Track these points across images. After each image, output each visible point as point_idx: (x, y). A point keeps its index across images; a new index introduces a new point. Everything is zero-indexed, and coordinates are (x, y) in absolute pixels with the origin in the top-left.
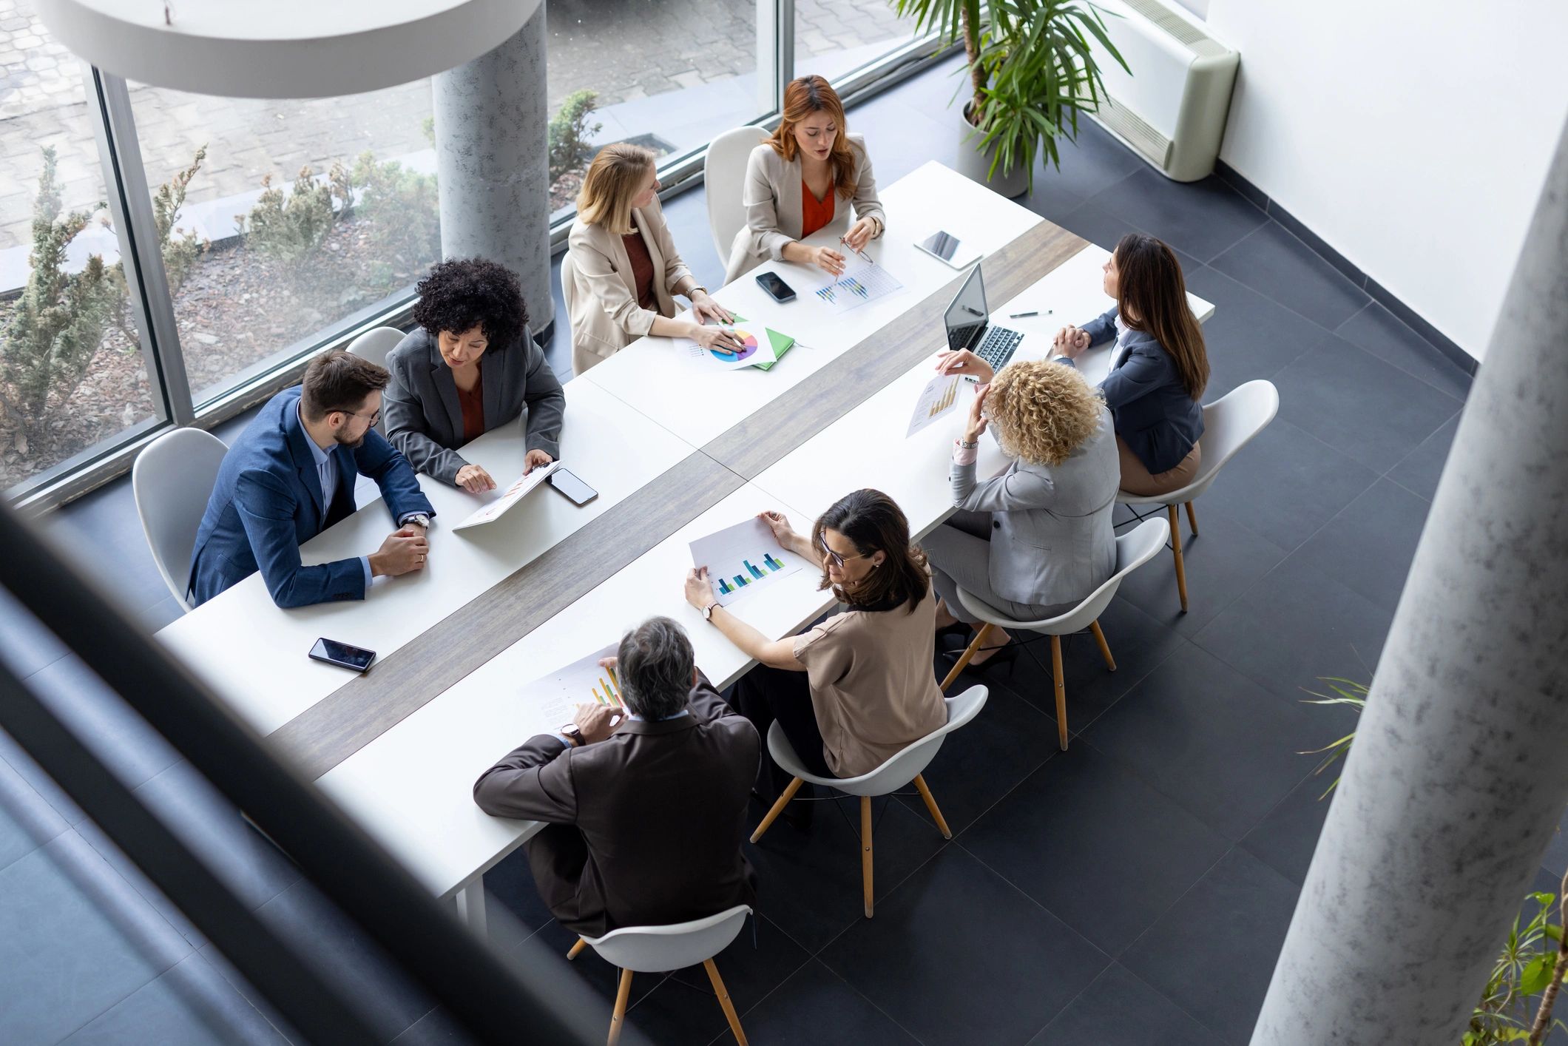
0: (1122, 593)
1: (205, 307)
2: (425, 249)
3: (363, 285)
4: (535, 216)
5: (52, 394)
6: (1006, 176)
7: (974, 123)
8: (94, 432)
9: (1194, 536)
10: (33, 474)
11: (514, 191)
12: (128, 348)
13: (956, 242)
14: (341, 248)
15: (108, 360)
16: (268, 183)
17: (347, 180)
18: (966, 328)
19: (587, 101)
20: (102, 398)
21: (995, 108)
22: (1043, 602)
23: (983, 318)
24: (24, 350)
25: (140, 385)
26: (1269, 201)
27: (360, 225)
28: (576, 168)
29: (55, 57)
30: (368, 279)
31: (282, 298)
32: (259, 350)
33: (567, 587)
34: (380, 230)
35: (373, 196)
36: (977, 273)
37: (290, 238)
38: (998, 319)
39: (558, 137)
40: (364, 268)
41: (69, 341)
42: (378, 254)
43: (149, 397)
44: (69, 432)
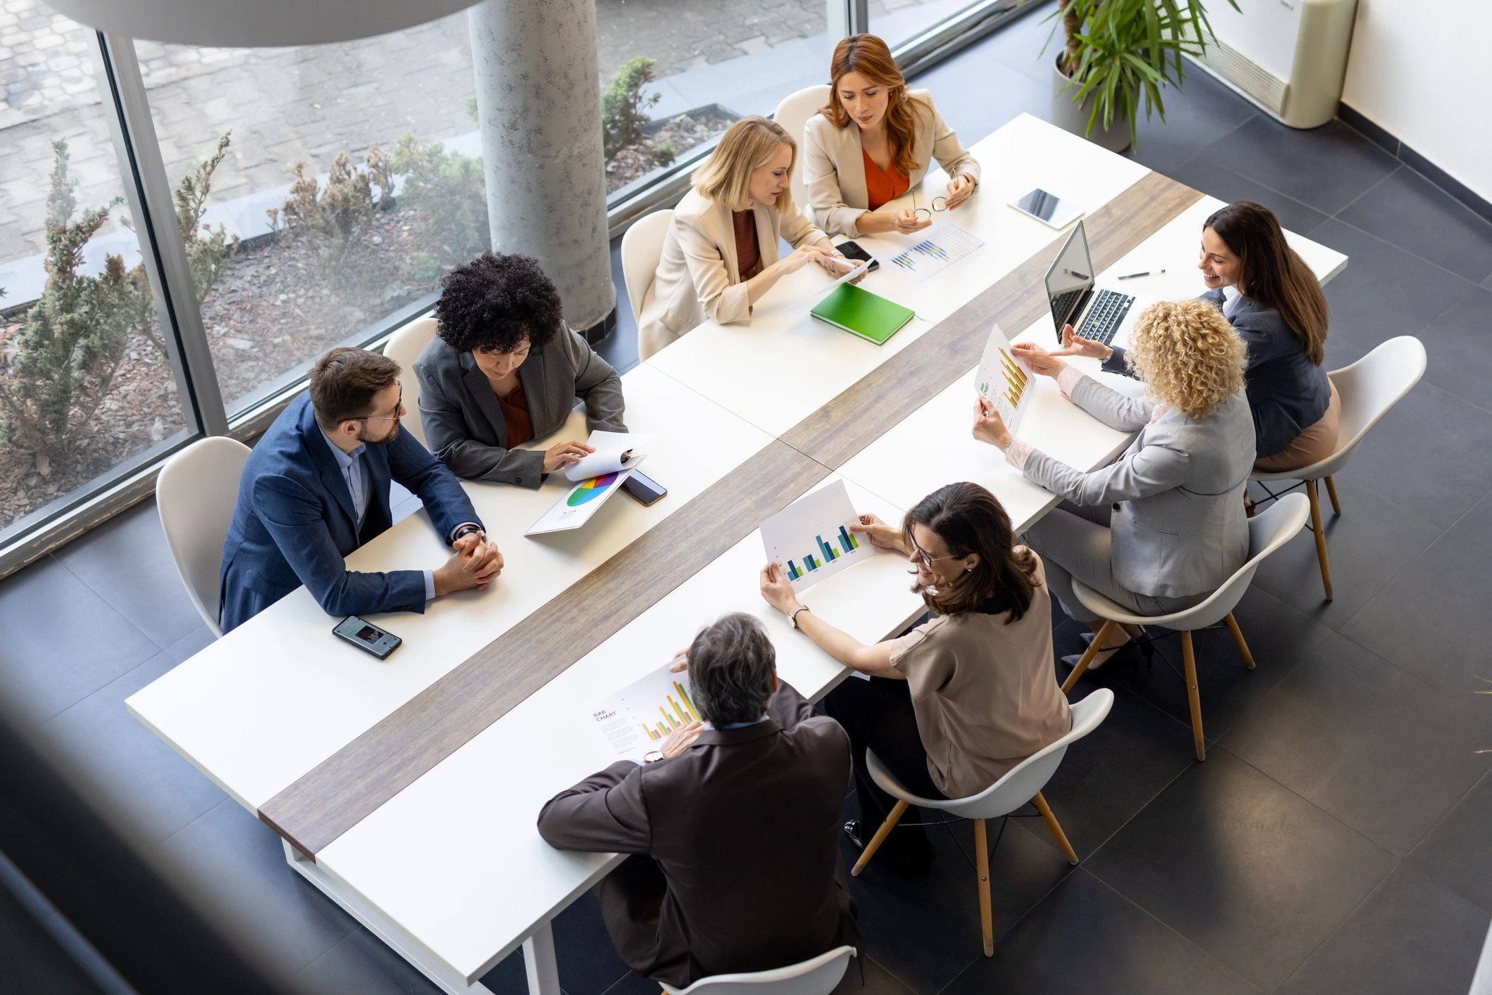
0: (1259, 581)
1: (238, 311)
2: (473, 238)
3: (409, 279)
4: (590, 194)
5: (74, 411)
6: (1106, 128)
7: (1068, 74)
8: (122, 449)
9: (1337, 515)
10: (56, 497)
11: (565, 168)
12: (156, 358)
13: (1055, 201)
14: (383, 242)
15: (135, 371)
16: (300, 171)
17: (386, 165)
18: (1070, 293)
19: (643, 69)
20: (130, 412)
21: (1091, 56)
22: (1169, 593)
23: (1088, 282)
24: (41, 362)
25: (170, 396)
26: (1399, 145)
27: (403, 217)
28: (634, 144)
29: (78, 55)
30: (413, 272)
31: (321, 298)
32: (298, 354)
33: (636, 595)
34: (425, 219)
35: (416, 183)
36: (1080, 230)
37: (328, 232)
38: (1105, 282)
39: (613, 110)
40: (409, 261)
41: (91, 352)
42: (423, 246)
43: (180, 409)
44: (95, 451)
